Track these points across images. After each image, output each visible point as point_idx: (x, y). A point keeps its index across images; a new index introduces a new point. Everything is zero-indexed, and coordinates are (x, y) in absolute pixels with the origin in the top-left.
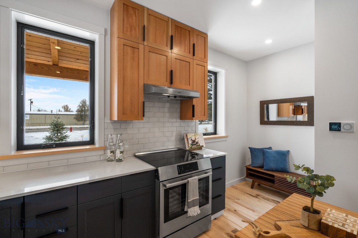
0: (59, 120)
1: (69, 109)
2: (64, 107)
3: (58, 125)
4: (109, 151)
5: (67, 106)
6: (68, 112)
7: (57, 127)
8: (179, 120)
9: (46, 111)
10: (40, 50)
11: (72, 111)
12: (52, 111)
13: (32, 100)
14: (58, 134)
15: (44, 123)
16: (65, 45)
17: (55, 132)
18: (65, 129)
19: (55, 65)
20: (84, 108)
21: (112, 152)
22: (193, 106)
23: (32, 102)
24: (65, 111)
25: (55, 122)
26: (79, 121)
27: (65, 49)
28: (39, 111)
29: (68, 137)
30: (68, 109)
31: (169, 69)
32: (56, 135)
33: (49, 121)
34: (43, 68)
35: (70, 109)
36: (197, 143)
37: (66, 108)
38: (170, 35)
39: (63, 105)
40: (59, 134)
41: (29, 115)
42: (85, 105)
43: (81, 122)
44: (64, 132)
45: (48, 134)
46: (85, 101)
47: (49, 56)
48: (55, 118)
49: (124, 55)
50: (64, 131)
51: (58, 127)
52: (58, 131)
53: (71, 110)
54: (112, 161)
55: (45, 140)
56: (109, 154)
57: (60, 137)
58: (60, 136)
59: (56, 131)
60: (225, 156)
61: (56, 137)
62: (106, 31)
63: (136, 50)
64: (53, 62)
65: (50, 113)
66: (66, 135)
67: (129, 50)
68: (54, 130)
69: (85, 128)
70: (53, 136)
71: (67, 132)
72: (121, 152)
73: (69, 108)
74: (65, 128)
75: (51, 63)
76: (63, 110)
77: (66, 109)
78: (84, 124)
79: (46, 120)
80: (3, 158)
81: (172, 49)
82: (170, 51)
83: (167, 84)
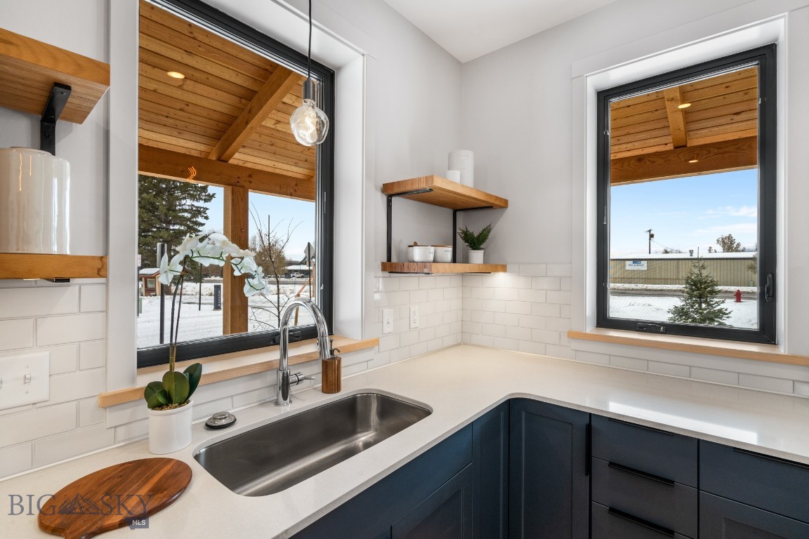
0: (703, 271)
1: (735, 245)
2: (723, 242)
3: (701, 284)
5: (730, 237)
6: (732, 251)
7: (698, 289)
9: (680, 253)
10: (647, 127)
11: (743, 250)
12: (691, 252)
13: (652, 232)
14: (700, 306)
15: (675, 277)
16: (701, 91)
17: (694, 299)
18: (719, 295)
19: (680, 147)
23: (652, 236)
24: (724, 250)
25: (693, 277)
27: (703, 102)
28: (666, 252)
29: (727, 314)
32: (697, 305)
33: (683, 274)
34: (654, 162)
35: (738, 245)
37: (728, 244)
39: (719, 236)
40: (704, 306)
41: (646, 262)
44: (718, 300)
45: (678, 302)
47: (665, 131)
48: (695, 266)
50: (715, 297)
51: (700, 289)
52: (700, 297)
53: (741, 248)
55: (672, 316)
57: (705, 312)
58: (706, 309)
59: (695, 296)
61: (697, 312)
64: (674, 141)
65: (688, 256)
66: (722, 309)
68: (691, 297)
70: (689, 309)
71: (723, 302)
73: (737, 242)
74: (719, 291)
76: (719, 248)
77: (729, 246)
79: (678, 272)
80: (575, 336)
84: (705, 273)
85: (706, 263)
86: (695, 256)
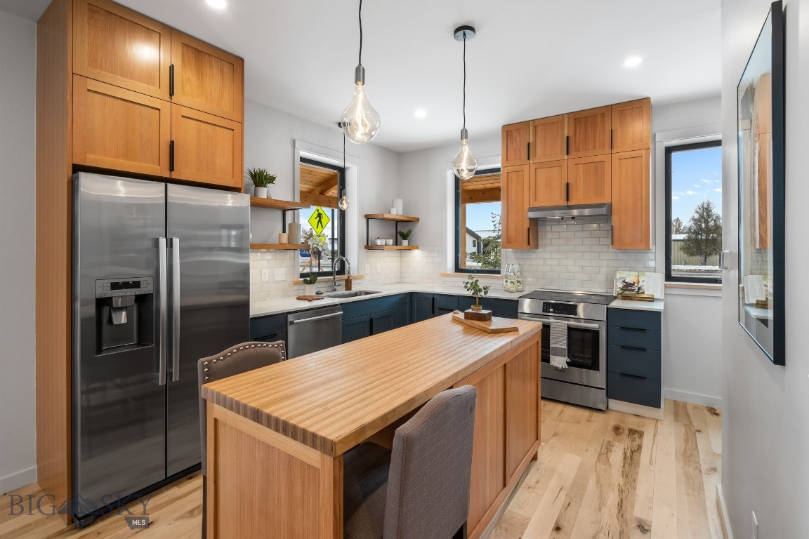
20: (706, 222)
26: (692, 255)
30: (679, 226)
31: (565, 182)
36: (639, 289)
38: (566, 135)
42: (709, 216)
43: (698, 258)
46: (708, 205)
49: (508, 182)
60: (658, 312)
63: (520, 173)
69: (702, 272)
77: (677, 229)
78: (704, 263)
81: (568, 154)
82: (566, 157)
83: (563, 203)
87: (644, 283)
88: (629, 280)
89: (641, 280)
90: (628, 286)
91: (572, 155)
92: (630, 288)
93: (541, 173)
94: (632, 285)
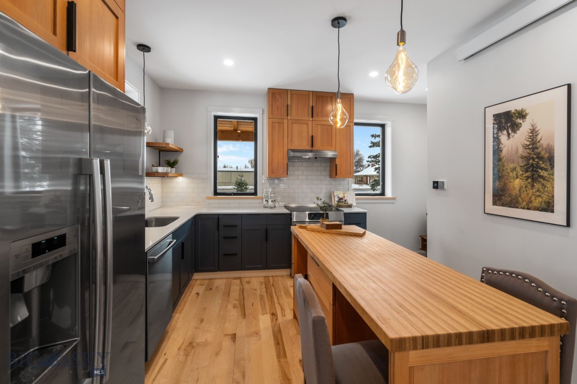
2: (251, 162)
3: (242, 184)
4: (264, 200)
7: (241, 187)
8: (328, 178)
9: (231, 167)
12: (237, 167)
19: (235, 131)
21: (266, 201)
22: (336, 165)
25: (238, 181)
28: (225, 167)
31: (310, 135)
33: (234, 180)
36: (345, 201)
38: (311, 105)
48: (239, 175)
49: (272, 130)
54: (267, 207)
56: (265, 202)
60: (366, 213)
62: (263, 110)
63: (282, 124)
64: (234, 128)
65: (236, 170)
67: (277, 125)
72: (272, 201)
75: (232, 129)
76: (249, 166)
79: (231, 178)
80: (208, 198)
81: (312, 117)
82: (311, 119)
83: (309, 148)
84: (243, 179)
85: (244, 174)
86: (239, 170)
87: (348, 198)
88: (341, 196)
89: (346, 196)
90: (340, 199)
91: (314, 119)
92: (341, 201)
93: (296, 126)
94: (342, 199)
